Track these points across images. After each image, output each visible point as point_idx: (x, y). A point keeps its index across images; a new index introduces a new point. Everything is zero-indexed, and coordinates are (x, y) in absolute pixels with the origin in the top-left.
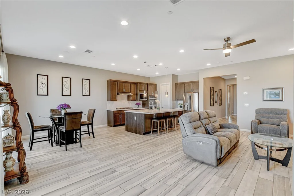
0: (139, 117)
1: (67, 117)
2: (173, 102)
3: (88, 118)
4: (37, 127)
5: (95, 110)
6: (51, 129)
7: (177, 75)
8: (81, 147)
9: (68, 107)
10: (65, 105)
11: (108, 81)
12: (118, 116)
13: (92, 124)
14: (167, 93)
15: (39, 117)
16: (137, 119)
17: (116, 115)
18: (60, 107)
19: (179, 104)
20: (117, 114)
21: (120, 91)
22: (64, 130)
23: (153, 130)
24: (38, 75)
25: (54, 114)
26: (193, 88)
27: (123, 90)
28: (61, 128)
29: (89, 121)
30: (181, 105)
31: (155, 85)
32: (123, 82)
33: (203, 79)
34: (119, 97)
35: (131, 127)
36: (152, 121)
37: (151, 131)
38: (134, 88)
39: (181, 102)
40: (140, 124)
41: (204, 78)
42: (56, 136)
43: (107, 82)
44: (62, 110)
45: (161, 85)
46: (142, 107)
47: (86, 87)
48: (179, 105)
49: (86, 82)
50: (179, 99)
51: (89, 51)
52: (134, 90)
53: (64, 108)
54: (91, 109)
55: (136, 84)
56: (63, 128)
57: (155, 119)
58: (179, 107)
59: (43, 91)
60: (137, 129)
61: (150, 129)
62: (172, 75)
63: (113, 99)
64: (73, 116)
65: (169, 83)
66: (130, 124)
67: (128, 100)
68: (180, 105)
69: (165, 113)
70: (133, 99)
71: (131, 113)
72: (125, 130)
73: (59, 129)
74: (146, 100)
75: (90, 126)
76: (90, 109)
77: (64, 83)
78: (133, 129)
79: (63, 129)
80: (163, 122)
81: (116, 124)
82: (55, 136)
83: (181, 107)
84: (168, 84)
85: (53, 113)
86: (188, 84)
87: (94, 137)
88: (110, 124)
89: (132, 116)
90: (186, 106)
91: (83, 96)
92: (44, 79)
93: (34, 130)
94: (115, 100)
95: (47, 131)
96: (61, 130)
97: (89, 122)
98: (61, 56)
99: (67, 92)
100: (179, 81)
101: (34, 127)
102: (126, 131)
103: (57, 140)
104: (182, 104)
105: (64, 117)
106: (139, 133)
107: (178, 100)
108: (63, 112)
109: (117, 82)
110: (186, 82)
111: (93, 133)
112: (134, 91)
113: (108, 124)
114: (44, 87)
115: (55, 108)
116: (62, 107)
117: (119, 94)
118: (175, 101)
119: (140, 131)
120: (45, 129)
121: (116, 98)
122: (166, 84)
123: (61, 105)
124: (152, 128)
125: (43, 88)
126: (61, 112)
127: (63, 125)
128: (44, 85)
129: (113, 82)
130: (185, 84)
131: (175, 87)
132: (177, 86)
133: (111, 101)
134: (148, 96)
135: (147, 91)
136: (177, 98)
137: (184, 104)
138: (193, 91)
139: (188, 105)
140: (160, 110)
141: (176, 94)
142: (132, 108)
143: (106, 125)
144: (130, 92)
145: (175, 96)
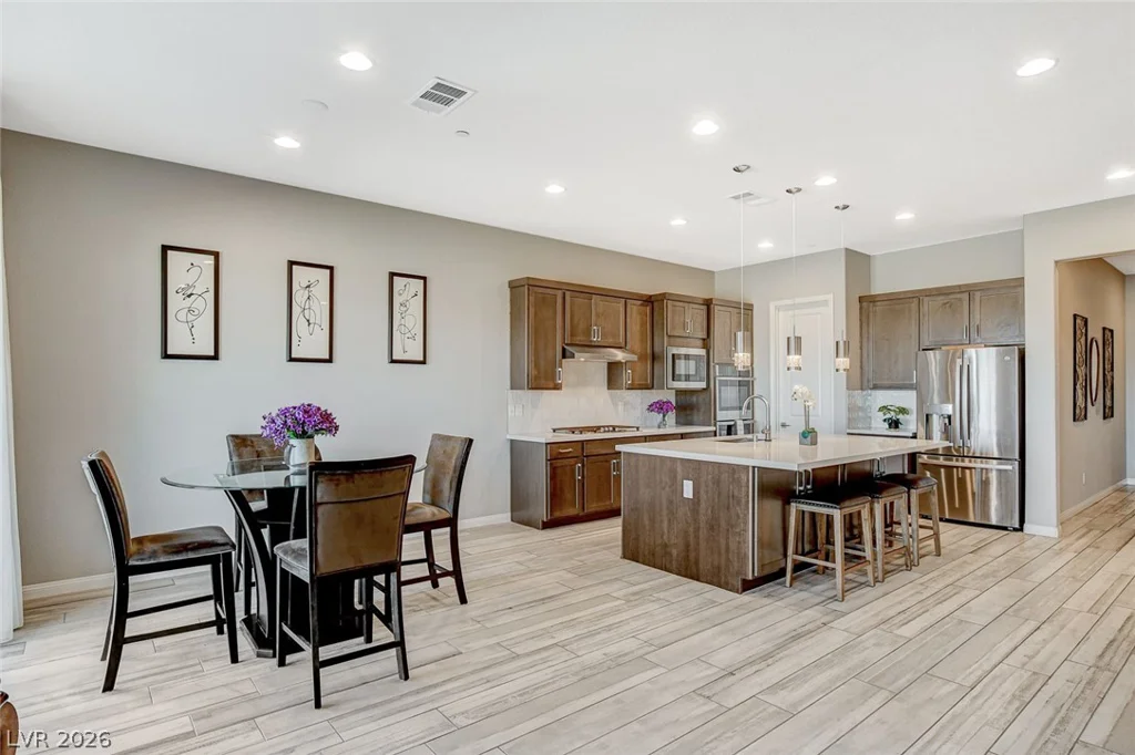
0: (717, 482)
1: (322, 492)
3: (429, 487)
4: (149, 547)
5: (471, 441)
6: (228, 556)
7: (869, 256)
8: (407, 678)
9: (327, 423)
10: (306, 412)
11: (514, 286)
12: (568, 470)
13: (452, 522)
15: (165, 482)
16: (703, 496)
17: (563, 463)
18: (279, 422)
19: (884, 409)
20: (566, 462)
21: (580, 339)
22: (302, 571)
23: (794, 561)
24: (165, 249)
25: (247, 459)
26: (976, 321)
27: (588, 332)
28: (286, 553)
29: (433, 503)
30: (892, 415)
32: (588, 292)
33: (1053, 264)
34: (568, 370)
35: (659, 541)
36: (792, 508)
37: (784, 568)
38: (643, 324)
40: (723, 524)
41: (1056, 262)
42: (254, 590)
43: (507, 291)
44: (293, 441)
45: (778, 309)
46: (678, 423)
47: (409, 319)
48: (880, 415)
49: (407, 290)
50: (886, 382)
51: (443, 94)
52: (643, 333)
53: (304, 433)
54: (449, 438)
55: (653, 303)
56: (297, 554)
57: (806, 496)
58: (883, 428)
59: (190, 334)
60: (702, 553)
61: (779, 557)
62: (843, 252)
63: (542, 382)
64: (362, 482)
65: (829, 297)
66: (652, 520)
67: (608, 389)
68: (888, 416)
70: (637, 382)
71: (663, 459)
72: (619, 551)
73: (274, 556)
74: (703, 385)
75: (441, 536)
76: (436, 437)
77: (299, 297)
78: (674, 552)
79: (295, 560)
81: (557, 514)
82: (249, 585)
83: (895, 424)
84: (825, 303)
85: (240, 456)
86: (940, 300)
87: (463, 600)
88: (523, 514)
89: (666, 479)
90: (936, 421)
91: (393, 361)
92: (195, 271)
93: (132, 563)
94: (551, 385)
95: (208, 568)
96: (288, 564)
97: (435, 509)
98: (286, 142)
99: (311, 342)
100: (879, 287)
101: (133, 548)
102: (625, 556)
103: (264, 612)
104: (903, 411)
105: (302, 489)
106: (717, 579)
107: (875, 387)
108: (298, 454)
109: (559, 293)
111: (456, 573)
112: (643, 341)
113: (512, 511)
114: (199, 315)
115: (253, 426)
116: (289, 421)
117: (573, 356)
118: (860, 395)
119: (719, 568)
120: (191, 555)
121: (553, 375)
122: (810, 304)
123: (284, 412)
124: (789, 553)
125: (190, 318)
126: (286, 451)
127: (299, 534)
128: (199, 304)
129: (541, 290)
130: (926, 299)
131: (860, 320)
132: (871, 314)
133: (532, 389)
134: (712, 364)
135: (704, 340)
136: (871, 377)
137: (926, 412)
138: (974, 335)
139: (950, 412)
140: (816, 444)
141: (865, 355)
142: (638, 428)
143: (506, 517)
144: (623, 345)
145: (861, 368)
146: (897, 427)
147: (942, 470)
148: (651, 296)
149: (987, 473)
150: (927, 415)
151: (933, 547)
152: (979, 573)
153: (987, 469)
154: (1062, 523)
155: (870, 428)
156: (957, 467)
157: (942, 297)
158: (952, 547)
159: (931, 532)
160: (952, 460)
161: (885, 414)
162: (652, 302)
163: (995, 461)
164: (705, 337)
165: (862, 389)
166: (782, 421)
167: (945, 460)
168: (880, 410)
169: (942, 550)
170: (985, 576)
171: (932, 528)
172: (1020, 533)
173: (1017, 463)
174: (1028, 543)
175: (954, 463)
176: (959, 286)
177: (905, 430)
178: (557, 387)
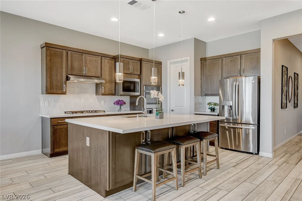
0: (97, 139)
2: (195, 98)
7: (205, 42)
11: (42, 47)
12: (64, 130)
14: (182, 75)
16: (93, 145)
17: (59, 127)
19: (210, 104)
20: (62, 127)
21: (76, 72)
26: (243, 68)
27: (81, 70)
30: (213, 106)
31: (159, 64)
32: (80, 52)
33: (272, 41)
34: (70, 86)
35: (79, 167)
36: (136, 152)
37: (132, 182)
38: (111, 67)
39: (215, 99)
40: (99, 160)
41: (274, 40)
43: (40, 50)
45: (171, 63)
48: (208, 106)
50: (210, 93)
52: (111, 71)
58: (208, 111)
61: (129, 176)
62: (194, 40)
63: (55, 91)
65: (188, 58)
66: (77, 156)
67: (96, 95)
68: (210, 107)
69: (176, 127)
70: (107, 92)
72: (67, 171)
74: (138, 94)
78: (84, 173)
80: (170, 154)
81: (57, 150)
83: (213, 110)
86: (229, 59)
89: (81, 136)
90: (226, 108)
94: (60, 92)
100: (209, 54)
102: (69, 173)
104: (215, 104)
107: (206, 95)
109: (64, 52)
110: (226, 55)
112: (111, 75)
113: (42, 149)
117: (70, 79)
118: (200, 99)
119: (98, 183)
121: (61, 88)
122: (182, 61)
124: (135, 174)
129: (53, 49)
130: (224, 58)
131: (201, 68)
132: (205, 65)
133: (48, 93)
134: (142, 86)
135: (139, 75)
136: (204, 91)
137: (222, 105)
138: (242, 73)
139: (231, 105)
140: (163, 118)
141: (202, 82)
142: (104, 112)
143: (39, 151)
144: (100, 76)
145: (201, 87)
146: (214, 111)
147: (232, 129)
148: (114, 56)
149: (248, 130)
150: (223, 106)
151: (216, 165)
152: (232, 179)
153: (248, 129)
154: (274, 151)
155: (205, 112)
156: (237, 128)
157: (231, 58)
158: (226, 164)
159: (215, 158)
160: (235, 125)
161: (209, 106)
162: (115, 59)
163: (252, 126)
164: (139, 74)
165: (201, 96)
166: (172, 109)
167: (233, 125)
168: (208, 104)
169: (220, 166)
170: (234, 181)
171: (215, 156)
172: (257, 156)
173: (256, 126)
174: (260, 161)
175: (236, 126)
176: (237, 53)
177: (216, 113)
178: (64, 93)
